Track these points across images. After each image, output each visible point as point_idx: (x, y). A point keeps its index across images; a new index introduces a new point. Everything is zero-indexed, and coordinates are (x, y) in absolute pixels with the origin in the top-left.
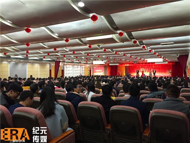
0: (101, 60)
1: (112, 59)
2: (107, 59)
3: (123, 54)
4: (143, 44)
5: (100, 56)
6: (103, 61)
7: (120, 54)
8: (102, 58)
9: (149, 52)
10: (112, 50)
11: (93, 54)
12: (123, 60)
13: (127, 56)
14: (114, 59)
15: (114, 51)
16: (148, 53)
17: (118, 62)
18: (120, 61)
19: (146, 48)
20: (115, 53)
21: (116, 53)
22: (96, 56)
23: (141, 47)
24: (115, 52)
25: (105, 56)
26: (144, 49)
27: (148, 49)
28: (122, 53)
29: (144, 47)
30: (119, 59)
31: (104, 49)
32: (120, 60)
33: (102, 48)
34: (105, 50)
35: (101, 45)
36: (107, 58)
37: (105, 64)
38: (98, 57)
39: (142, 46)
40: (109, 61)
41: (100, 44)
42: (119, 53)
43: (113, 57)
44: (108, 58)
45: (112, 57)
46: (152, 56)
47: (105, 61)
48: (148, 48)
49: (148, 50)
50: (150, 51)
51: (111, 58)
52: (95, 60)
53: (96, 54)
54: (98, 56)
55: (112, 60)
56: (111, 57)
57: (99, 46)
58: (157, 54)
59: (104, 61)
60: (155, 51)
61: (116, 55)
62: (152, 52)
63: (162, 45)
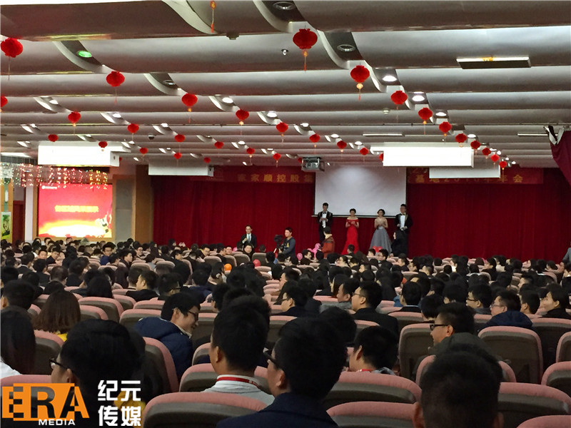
0: (91, 139)
1: (168, 136)
2: (133, 136)
3: (236, 109)
4: (356, 55)
5: (82, 113)
6: (103, 145)
7: (215, 109)
8: (98, 126)
9: (391, 107)
10: (162, 79)
11: (38, 100)
12: (235, 144)
13: (260, 122)
14: (180, 138)
15: (175, 87)
16: (386, 112)
17: (207, 159)
18: (220, 153)
19: (373, 78)
20: (185, 98)
21: (189, 100)
22: (59, 114)
23: (344, 72)
24: (181, 93)
25: (118, 115)
26: (360, 86)
27: (387, 83)
28: (228, 100)
29: (360, 73)
30: (214, 141)
31: (107, 70)
32: (219, 144)
33: (94, 63)
34: (115, 79)
35: (93, 44)
36: (133, 128)
37: (116, 164)
38: (74, 117)
39: (351, 65)
40: (143, 150)
41: (83, 39)
42: (212, 98)
43: (170, 121)
44: (141, 127)
45: (165, 125)
46: (409, 127)
47: (120, 149)
48: (389, 78)
49: (384, 91)
50: (399, 97)
51: (157, 128)
52: (53, 138)
53: (55, 102)
54: (69, 112)
55: (164, 142)
56: (158, 122)
57: (76, 47)
58: (440, 121)
59: (111, 148)
60: (425, 102)
61: (190, 114)
62: (413, 103)
63: (465, 66)
